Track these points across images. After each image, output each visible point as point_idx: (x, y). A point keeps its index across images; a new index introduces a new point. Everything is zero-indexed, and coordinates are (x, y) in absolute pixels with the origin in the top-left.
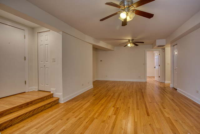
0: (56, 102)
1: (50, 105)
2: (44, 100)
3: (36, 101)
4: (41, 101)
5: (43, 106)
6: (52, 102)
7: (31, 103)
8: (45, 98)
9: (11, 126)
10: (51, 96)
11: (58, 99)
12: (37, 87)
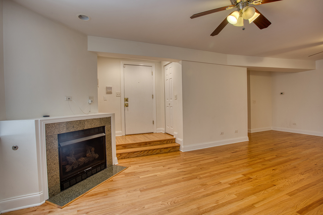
0: (176, 149)
1: (167, 150)
2: (164, 144)
3: (154, 143)
4: (160, 144)
5: (158, 149)
6: (170, 147)
7: (150, 144)
8: (165, 142)
9: (128, 158)
10: (173, 140)
11: (179, 146)
12: (164, 129)
